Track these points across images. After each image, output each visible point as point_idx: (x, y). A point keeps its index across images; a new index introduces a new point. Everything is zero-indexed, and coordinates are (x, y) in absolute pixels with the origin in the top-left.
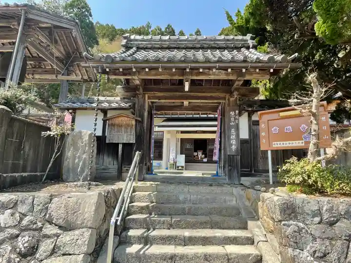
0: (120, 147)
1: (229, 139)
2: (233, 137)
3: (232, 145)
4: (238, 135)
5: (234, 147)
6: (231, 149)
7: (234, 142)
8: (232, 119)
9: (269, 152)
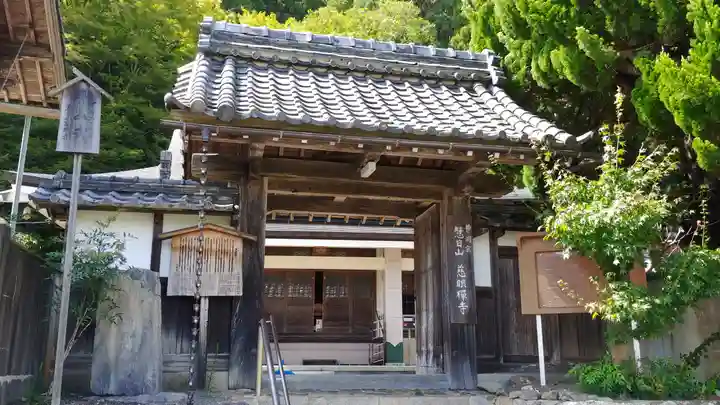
0: (204, 306)
1: (454, 288)
2: (461, 283)
3: (458, 301)
4: (471, 279)
5: (463, 306)
6: (457, 311)
7: (462, 294)
8: (459, 244)
9: (539, 319)
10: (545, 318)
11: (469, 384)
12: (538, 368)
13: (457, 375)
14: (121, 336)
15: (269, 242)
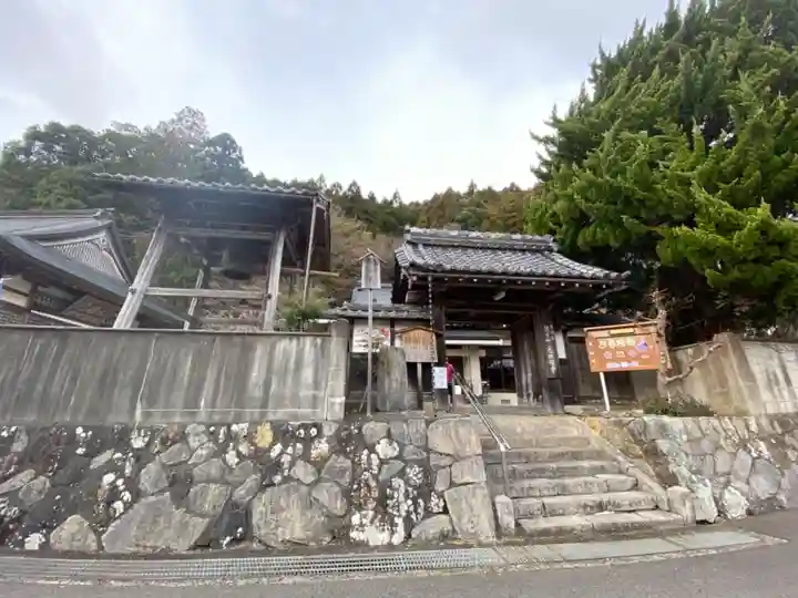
0: (419, 367)
1: (546, 358)
2: (551, 356)
3: (550, 366)
4: (556, 354)
5: (553, 369)
6: (550, 371)
7: (552, 362)
8: (547, 335)
9: (602, 376)
10: (605, 373)
11: (560, 411)
12: (604, 403)
13: (553, 406)
14: (391, 380)
15: (448, 342)
